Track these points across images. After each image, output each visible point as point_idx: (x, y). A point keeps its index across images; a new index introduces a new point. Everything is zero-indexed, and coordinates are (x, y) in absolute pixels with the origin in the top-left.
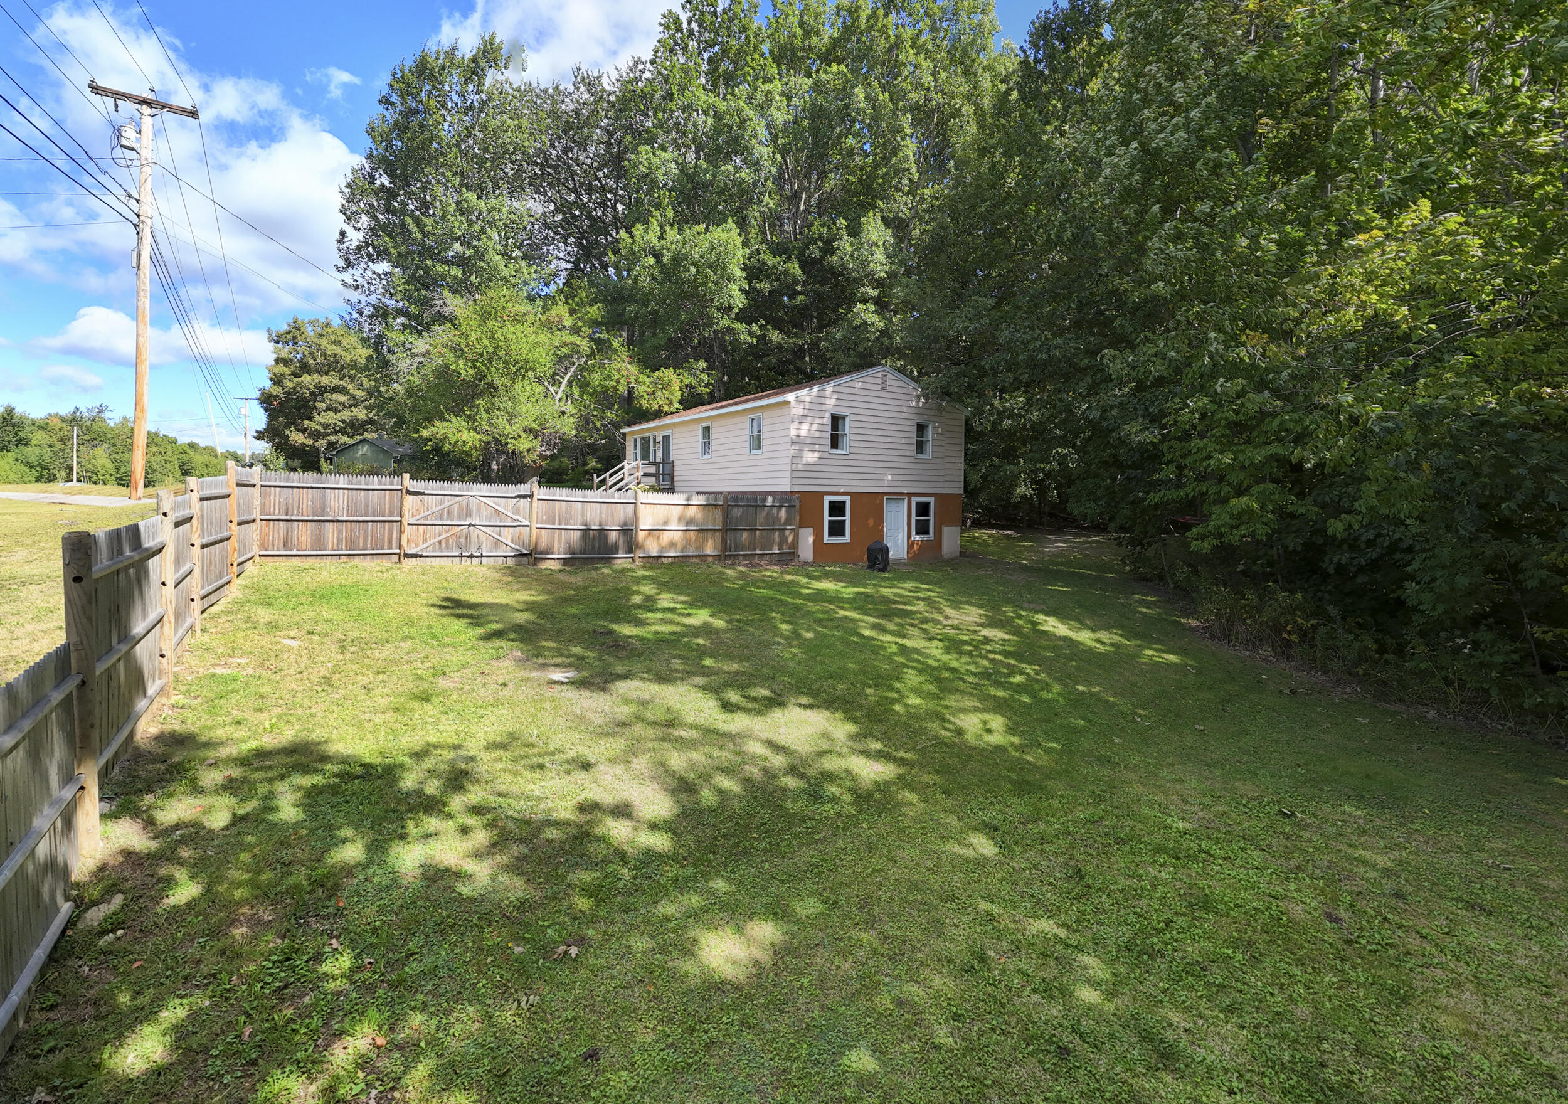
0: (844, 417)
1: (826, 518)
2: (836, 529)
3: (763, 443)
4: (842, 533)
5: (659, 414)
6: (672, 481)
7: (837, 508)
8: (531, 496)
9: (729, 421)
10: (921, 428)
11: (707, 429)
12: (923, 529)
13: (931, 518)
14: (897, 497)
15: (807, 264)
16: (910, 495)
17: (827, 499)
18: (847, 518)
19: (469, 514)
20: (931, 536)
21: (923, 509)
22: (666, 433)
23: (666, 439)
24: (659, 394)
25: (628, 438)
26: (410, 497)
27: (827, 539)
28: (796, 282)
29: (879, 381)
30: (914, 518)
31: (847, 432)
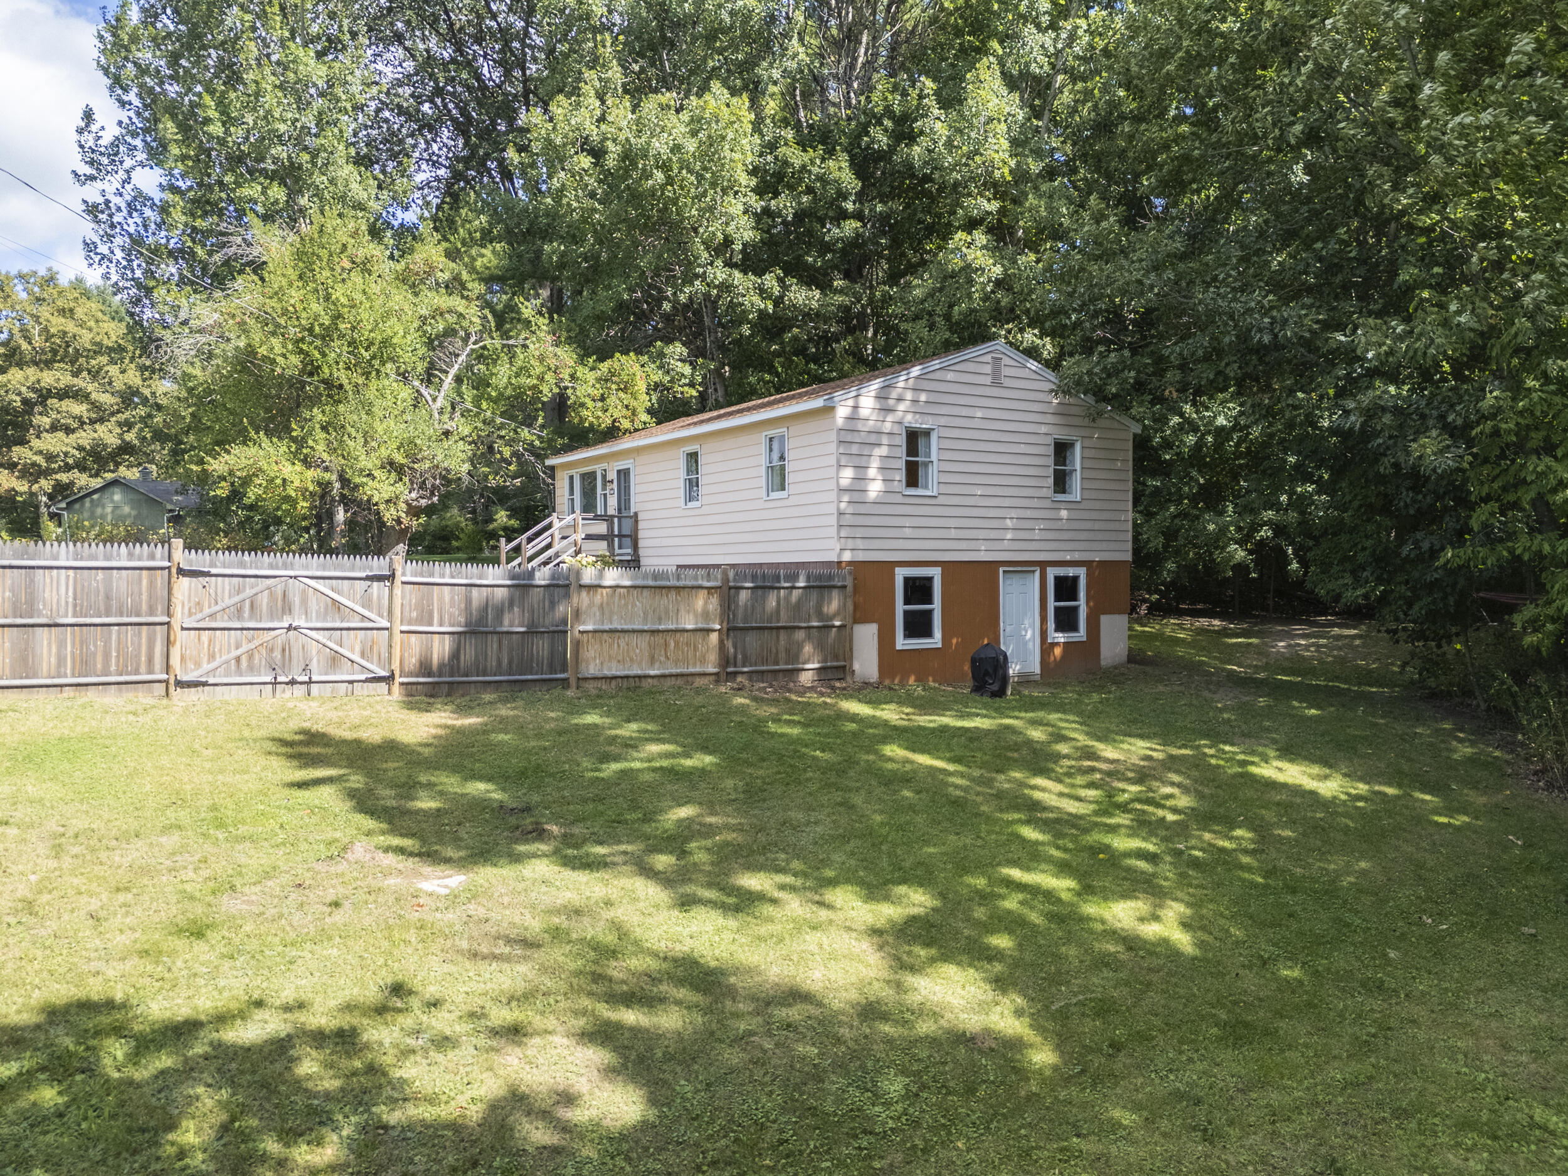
0: (927, 433)
1: (900, 607)
2: (918, 625)
3: (790, 478)
4: (927, 633)
5: (612, 433)
6: (635, 547)
7: (918, 590)
8: (391, 577)
9: (730, 442)
10: (1062, 450)
11: (693, 457)
12: (1066, 620)
13: (1082, 603)
14: (1021, 567)
15: (863, 163)
16: (1043, 565)
17: (900, 574)
18: (937, 606)
19: (287, 608)
20: (1081, 634)
21: (1066, 588)
22: (622, 465)
23: (624, 475)
24: (612, 400)
25: (559, 474)
26: (185, 581)
27: (901, 642)
28: (843, 195)
29: (988, 369)
30: (1051, 604)
31: (934, 457)
